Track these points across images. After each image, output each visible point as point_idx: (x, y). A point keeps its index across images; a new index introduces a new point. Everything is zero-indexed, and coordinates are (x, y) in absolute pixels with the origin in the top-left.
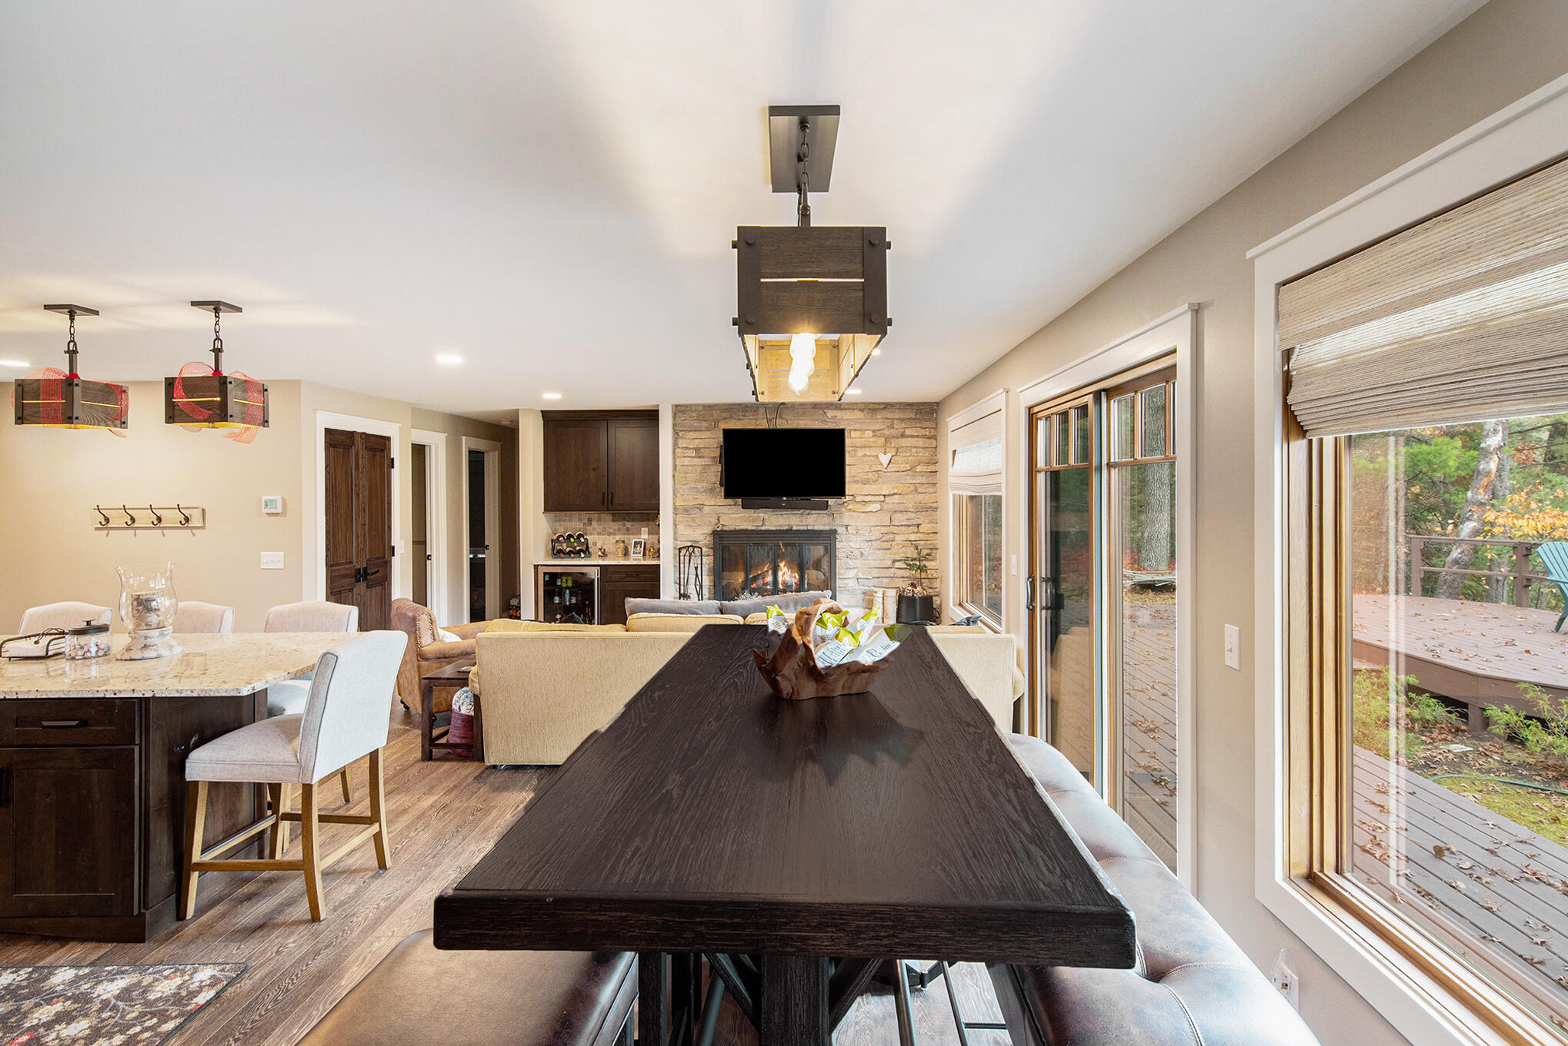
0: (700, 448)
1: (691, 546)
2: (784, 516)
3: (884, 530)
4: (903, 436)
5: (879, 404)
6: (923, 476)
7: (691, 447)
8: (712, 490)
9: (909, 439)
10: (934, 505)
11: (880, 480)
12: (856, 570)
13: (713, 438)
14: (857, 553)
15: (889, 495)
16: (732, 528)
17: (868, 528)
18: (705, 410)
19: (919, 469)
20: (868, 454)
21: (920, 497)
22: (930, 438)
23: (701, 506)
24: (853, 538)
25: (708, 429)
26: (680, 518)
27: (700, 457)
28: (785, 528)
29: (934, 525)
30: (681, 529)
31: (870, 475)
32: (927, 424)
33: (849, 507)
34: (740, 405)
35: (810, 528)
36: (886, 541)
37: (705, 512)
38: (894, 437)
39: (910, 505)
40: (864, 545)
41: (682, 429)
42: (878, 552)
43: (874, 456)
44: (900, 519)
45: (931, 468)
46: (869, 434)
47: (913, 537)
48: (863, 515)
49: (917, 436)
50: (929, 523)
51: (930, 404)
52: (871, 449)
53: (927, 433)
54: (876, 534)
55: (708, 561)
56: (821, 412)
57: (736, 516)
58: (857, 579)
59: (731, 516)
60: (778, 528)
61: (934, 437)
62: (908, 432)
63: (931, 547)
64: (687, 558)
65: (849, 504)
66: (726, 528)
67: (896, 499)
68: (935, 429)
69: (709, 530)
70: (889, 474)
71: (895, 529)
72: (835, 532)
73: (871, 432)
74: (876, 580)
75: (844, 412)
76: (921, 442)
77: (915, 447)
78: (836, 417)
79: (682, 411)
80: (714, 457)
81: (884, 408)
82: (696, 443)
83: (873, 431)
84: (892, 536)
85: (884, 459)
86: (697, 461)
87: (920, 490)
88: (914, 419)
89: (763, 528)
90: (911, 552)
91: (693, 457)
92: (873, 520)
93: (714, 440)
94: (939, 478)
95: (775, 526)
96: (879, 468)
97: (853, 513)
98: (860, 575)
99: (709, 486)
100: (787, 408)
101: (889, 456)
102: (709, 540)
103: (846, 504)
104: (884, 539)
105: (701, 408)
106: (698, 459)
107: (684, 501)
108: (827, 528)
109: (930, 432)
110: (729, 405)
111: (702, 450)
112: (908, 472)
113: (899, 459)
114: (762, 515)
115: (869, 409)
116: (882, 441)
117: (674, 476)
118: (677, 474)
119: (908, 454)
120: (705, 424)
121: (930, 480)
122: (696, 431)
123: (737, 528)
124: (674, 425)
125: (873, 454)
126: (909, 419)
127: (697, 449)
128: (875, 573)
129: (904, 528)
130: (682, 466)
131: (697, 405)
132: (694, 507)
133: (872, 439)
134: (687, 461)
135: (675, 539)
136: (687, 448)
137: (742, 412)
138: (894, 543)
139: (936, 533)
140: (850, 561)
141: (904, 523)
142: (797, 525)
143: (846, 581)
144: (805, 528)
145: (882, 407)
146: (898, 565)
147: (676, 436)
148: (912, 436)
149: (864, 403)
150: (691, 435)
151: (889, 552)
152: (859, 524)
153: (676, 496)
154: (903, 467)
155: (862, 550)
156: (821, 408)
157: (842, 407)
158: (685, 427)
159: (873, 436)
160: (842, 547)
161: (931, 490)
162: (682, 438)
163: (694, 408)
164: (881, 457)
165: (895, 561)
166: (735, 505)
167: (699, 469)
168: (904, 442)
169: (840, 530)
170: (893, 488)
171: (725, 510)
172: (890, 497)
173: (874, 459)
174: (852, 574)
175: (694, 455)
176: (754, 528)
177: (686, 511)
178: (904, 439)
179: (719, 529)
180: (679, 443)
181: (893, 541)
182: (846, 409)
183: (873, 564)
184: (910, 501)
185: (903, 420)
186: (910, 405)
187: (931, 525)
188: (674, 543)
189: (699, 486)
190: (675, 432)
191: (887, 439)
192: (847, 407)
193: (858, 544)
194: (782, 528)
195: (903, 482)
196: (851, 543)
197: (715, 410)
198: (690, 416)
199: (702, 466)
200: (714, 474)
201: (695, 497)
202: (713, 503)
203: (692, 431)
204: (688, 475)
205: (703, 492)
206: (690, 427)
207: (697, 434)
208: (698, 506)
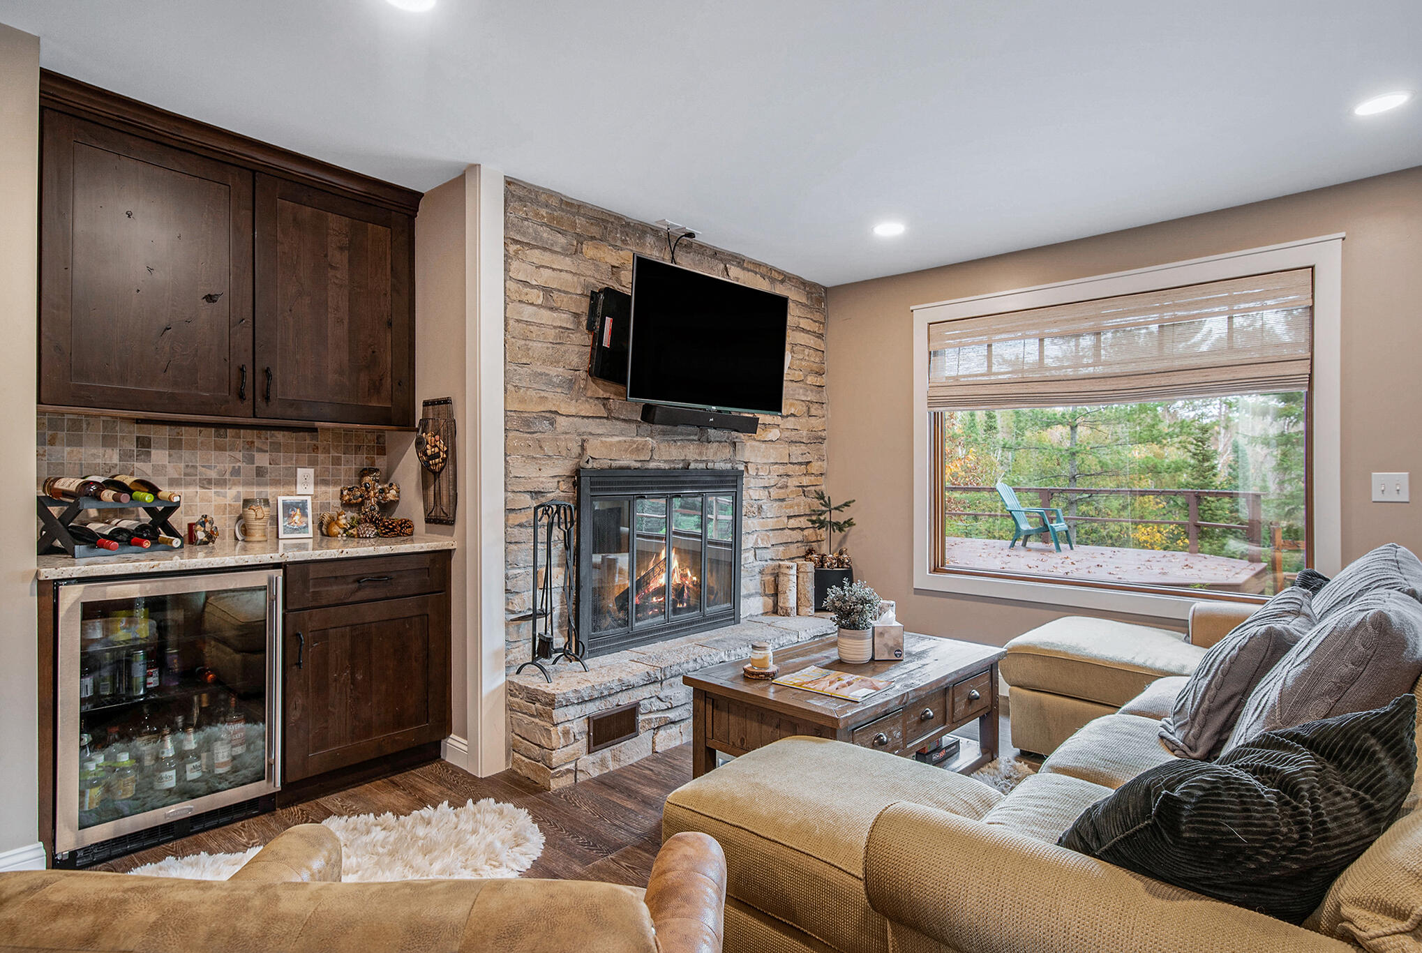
0: (552, 290)
2: (677, 442)
3: (781, 469)
4: (798, 327)
6: (813, 391)
7: (534, 283)
8: (571, 383)
9: (803, 334)
10: (824, 434)
12: (757, 536)
13: (575, 274)
14: (756, 506)
15: (787, 416)
16: (605, 464)
17: (767, 467)
18: (563, 210)
19: (810, 379)
21: (811, 422)
22: (819, 337)
23: (554, 416)
24: (753, 483)
25: (565, 252)
26: (515, 439)
27: (551, 309)
28: (679, 466)
29: (822, 462)
34: (618, 218)
36: (781, 487)
37: (559, 429)
39: (804, 433)
40: (763, 494)
41: (518, 237)
42: (774, 504)
44: (795, 453)
45: (819, 380)
47: (805, 481)
48: (764, 445)
49: (808, 332)
50: (818, 459)
51: (821, 288)
53: (817, 330)
54: (774, 476)
58: (755, 549)
59: (604, 439)
61: (823, 336)
62: (802, 323)
66: (594, 464)
67: (792, 423)
68: (824, 325)
69: (564, 467)
71: (790, 469)
72: (743, 473)
74: (773, 549)
75: (747, 274)
76: (812, 341)
77: (808, 347)
79: (517, 199)
81: (782, 281)
82: (545, 277)
84: (787, 479)
86: (546, 316)
87: (812, 411)
88: (806, 305)
89: (652, 465)
90: (805, 503)
91: (539, 306)
92: (772, 454)
94: (825, 396)
95: (665, 461)
97: (754, 443)
99: (568, 375)
102: (566, 490)
104: (779, 484)
105: (554, 202)
106: (548, 313)
107: (522, 401)
108: (729, 466)
109: (821, 329)
110: (603, 212)
111: (555, 295)
112: (801, 384)
113: (796, 362)
115: (770, 278)
117: (504, 343)
118: (510, 340)
119: (802, 356)
120: (562, 240)
122: (545, 249)
123: (615, 464)
124: (504, 227)
126: (803, 304)
127: (547, 291)
128: (772, 538)
129: (798, 467)
130: (518, 321)
131: (551, 194)
132: (541, 416)
134: (525, 313)
135: (508, 489)
136: (526, 283)
137: (622, 233)
138: (789, 490)
140: (749, 521)
141: (798, 460)
142: (696, 461)
144: (703, 466)
146: (791, 524)
147: (507, 252)
148: (805, 331)
150: (536, 256)
151: (784, 504)
152: (759, 460)
153: (509, 391)
154: (798, 375)
155: (760, 502)
156: (721, 260)
157: (743, 265)
158: (524, 234)
161: (820, 411)
162: (518, 258)
163: (543, 198)
165: (790, 518)
166: (607, 418)
167: (551, 334)
168: (798, 337)
169: (743, 470)
170: (790, 405)
171: (590, 426)
172: (788, 420)
174: (751, 541)
175: (541, 301)
176: (638, 465)
177: (527, 424)
178: (799, 334)
179: (583, 465)
180: (517, 270)
181: (787, 487)
182: (749, 270)
183: (770, 524)
184: (803, 427)
185: (797, 304)
186: (804, 283)
187: (820, 463)
189: (551, 370)
190: (507, 243)
192: (749, 267)
193: (757, 493)
194: (674, 466)
195: (797, 397)
196: (751, 492)
197: (578, 214)
198: (537, 214)
199: (555, 327)
200: (576, 349)
201: (543, 394)
202: (573, 411)
203: (538, 247)
204: (531, 344)
205: (559, 386)
206: (535, 239)
207: (546, 258)
208: (548, 415)
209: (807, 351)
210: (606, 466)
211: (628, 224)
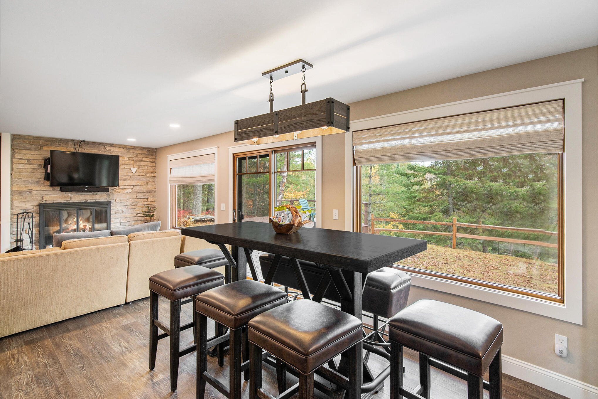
0: (31, 159)
1: (25, 212)
2: (83, 195)
3: (133, 200)
4: (142, 161)
5: (132, 146)
6: (150, 178)
7: (24, 158)
8: (38, 182)
9: (144, 162)
10: (155, 190)
11: (131, 179)
12: (120, 219)
13: (39, 155)
14: (120, 211)
15: (135, 186)
16: (51, 202)
17: (126, 200)
18: (34, 139)
19: (148, 175)
20: (126, 167)
21: (149, 187)
22: (153, 163)
23: (31, 191)
24: (119, 205)
25: (36, 150)
26: (15, 197)
27: (30, 164)
28: (83, 201)
29: (154, 198)
30: (16, 204)
31: (127, 177)
32: (152, 157)
33: (117, 191)
34: (57, 139)
35: (97, 201)
36: (134, 205)
37: (33, 194)
38: (137, 161)
39: (145, 190)
40: (124, 208)
41: (17, 148)
42: (130, 210)
43: (129, 169)
44: (140, 196)
45: (153, 175)
46: (126, 159)
47: (145, 203)
48: (124, 194)
49: (148, 161)
50: (152, 197)
51: (153, 149)
52: (127, 165)
53: (152, 161)
54: (129, 202)
55: (36, 220)
56: (103, 147)
57: (54, 195)
58: (120, 223)
59: (51, 196)
60: (80, 201)
61: (154, 162)
62: (144, 159)
63: (153, 207)
64: (23, 219)
65: (117, 189)
66: (47, 202)
67: (138, 187)
68: (155, 159)
69: (36, 203)
70: (135, 177)
71: (138, 200)
72: (110, 202)
73: (127, 158)
74: (129, 222)
75: (115, 148)
76: (149, 164)
77: (147, 166)
78: (111, 150)
79: (18, 138)
80: (40, 165)
81: (133, 148)
82: (28, 156)
83: (129, 158)
84: (136, 203)
85: (134, 170)
86: (28, 166)
87: (149, 184)
88: (146, 154)
89: (71, 201)
90: (145, 209)
91: (25, 164)
92: (128, 197)
93: (40, 156)
94: (156, 179)
95: (77, 200)
96: (131, 174)
97: (119, 194)
98: (122, 221)
99: (36, 180)
100: (85, 143)
101: (136, 169)
102: (36, 209)
103: (115, 189)
104: (133, 205)
105: (32, 138)
107: (19, 188)
108: (106, 200)
109: (153, 160)
111: (32, 161)
112: (144, 176)
113: (140, 170)
114: (70, 195)
115: (127, 148)
116: (132, 162)
117: (11, 174)
118: (14, 173)
119: (144, 169)
120: (34, 147)
121: (152, 180)
122: (27, 150)
123: (55, 202)
124: (12, 146)
125: (128, 168)
126: (144, 154)
127: (28, 160)
128: (129, 219)
129: (142, 200)
130: (18, 168)
131: (29, 136)
132: (26, 191)
133: (128, 161)
134: (21, 166)
135: (12, 209)
136: (21, 159)
137: (58, 142)
138: (137, 206)
139: (155, 201)
140: (117, 215)
141: (142, 198)
142: (91, 200)
143: (115, 224)
144: (95, 201)
145: (132, 148)
146: (139, 215)
147: (13, 152)
148: (145, 161)
149: (125, 145)
150: (25, 152)
151: (135, 210)
152: (122, 198)
153: (13, 185)
154: (141, 174)
155: (122, 210)
156: (103, 145)
157: (114, 146)
158: (20, 147)
159: (128, 160)
160: (114, 209)
161: (153, 184)
162: (17, 153)
163: (27, 137)
164: (132, 169)
165: (138, 214)
166: (53, 190)
167: (29, 171)
168: (142, 163)
169: (113, 201)
170: (137, 182)
171: (47, 192)
172: (136, 187)
173: (128, 170)
174: (118, 221)
175: (26, 163)
176: (65, 202)
177: (20, 193)
178: (142, 162)
179: (43, 203)
180: (15, 155)
181: (137, 205)
182: (116, 147)
183: (128, 215)
184: (144, 188)
185: (141, 154)
186: (145, 148)
187: (153, 198)
188: (11, 212)
189: (30, 180)
190: (13, 149)
191: (135, 162)
192: (116, 146)
193: (121, 207)
194: (82, 201)
195: (141, 180)
196: (117, 207)
197: (41, 140)
198: (24, 142)
199: (31, 169)
200: (39, 174)
201: (27, 185)
202: (39, 189)
203: (25, 150)
204: (21, 174)
205: (33, 183)
206: (24, 148)
207: (28, 152)
208: (29, 191)
209: (146, 167)
210: (52, 202)
211: (61, 140)
